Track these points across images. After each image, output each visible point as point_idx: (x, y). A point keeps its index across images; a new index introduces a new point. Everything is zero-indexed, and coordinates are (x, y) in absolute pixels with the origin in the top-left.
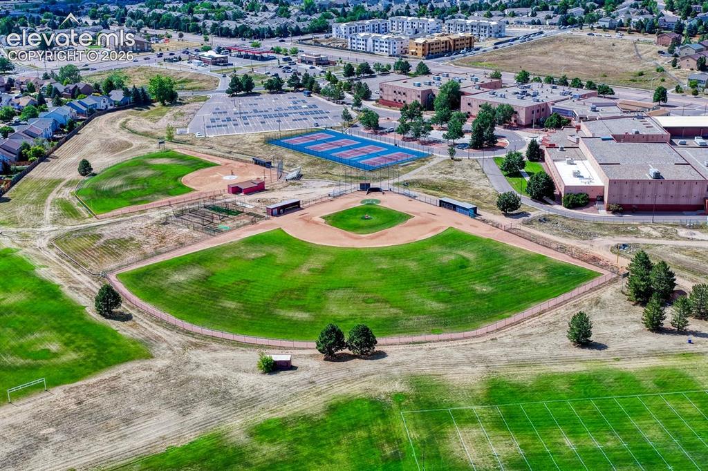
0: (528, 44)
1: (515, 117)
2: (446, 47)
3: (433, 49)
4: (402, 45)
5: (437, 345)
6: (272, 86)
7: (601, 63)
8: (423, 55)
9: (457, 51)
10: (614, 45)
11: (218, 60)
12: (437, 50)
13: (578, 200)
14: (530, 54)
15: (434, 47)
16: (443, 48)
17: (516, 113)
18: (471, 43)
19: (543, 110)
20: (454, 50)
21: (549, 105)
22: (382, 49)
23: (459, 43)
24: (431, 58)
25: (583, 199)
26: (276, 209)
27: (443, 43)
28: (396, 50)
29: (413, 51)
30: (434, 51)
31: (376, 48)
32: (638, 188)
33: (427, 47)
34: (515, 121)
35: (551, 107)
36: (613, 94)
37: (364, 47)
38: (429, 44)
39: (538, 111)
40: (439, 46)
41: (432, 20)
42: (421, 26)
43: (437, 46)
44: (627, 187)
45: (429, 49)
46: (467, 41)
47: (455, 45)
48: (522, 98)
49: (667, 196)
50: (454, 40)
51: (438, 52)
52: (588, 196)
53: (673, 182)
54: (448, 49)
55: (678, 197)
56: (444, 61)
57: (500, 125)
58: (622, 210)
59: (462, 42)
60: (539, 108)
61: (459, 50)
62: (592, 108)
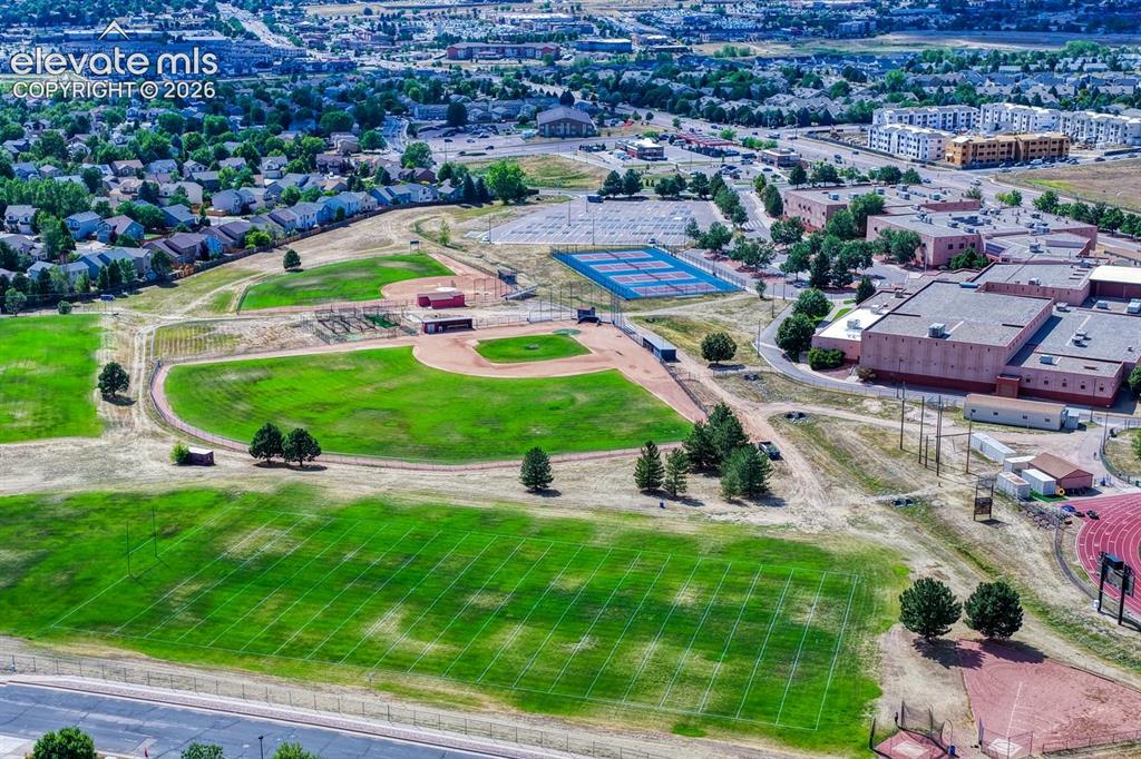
1: (923, 253)
2: (1010, 152)
3: (981, 154)
4: (939, 145)
5: (388, 470)
6: (664, 188)
8: (963, 162)
9: (1027, 160)
11: (648, 151)
12: (991, 157)
13: (827, 358)
15: (986, 150)
16: (1002, 153)
17: (924, 245)
18: (1061, 149)
19: (972, 245)
20: (1025, 158)
21: (984, 238)
22: (909, 150)
23: (1037, 147)
24: (974, 168)
25: (833, 357)
26: (433, 326)
27: (1003, 146)
28: (927, 153)
29: (950, 155)
30: (985, 157)
31: (902, 148)
32: (903, 349)
33: (971, 151)
34: (923, 259)
35: (985, 242)
37: (886, 145)
38: (975, 146)
39: (960, 246)
40: (995, 150)
41: (1046, 111)
42: (1025, 120)
43: (992, 150)
44: (887, 345)
45: (974, 154)
46: (1053, 146)
47: (1026, 151)
48: (954, 226)
49: (945, 364)
50: (1027, 143)
51: (993, 160)
52: (843, 354)
53: (954, 344)
54: (1012, 156)
55: (962, 368)
56: (987, 174)
57: (900, 263)
58: (874, 377)
59: (1043, 147)
60: (963, 242)
61: (1033, 158)
62: (1032, 247)
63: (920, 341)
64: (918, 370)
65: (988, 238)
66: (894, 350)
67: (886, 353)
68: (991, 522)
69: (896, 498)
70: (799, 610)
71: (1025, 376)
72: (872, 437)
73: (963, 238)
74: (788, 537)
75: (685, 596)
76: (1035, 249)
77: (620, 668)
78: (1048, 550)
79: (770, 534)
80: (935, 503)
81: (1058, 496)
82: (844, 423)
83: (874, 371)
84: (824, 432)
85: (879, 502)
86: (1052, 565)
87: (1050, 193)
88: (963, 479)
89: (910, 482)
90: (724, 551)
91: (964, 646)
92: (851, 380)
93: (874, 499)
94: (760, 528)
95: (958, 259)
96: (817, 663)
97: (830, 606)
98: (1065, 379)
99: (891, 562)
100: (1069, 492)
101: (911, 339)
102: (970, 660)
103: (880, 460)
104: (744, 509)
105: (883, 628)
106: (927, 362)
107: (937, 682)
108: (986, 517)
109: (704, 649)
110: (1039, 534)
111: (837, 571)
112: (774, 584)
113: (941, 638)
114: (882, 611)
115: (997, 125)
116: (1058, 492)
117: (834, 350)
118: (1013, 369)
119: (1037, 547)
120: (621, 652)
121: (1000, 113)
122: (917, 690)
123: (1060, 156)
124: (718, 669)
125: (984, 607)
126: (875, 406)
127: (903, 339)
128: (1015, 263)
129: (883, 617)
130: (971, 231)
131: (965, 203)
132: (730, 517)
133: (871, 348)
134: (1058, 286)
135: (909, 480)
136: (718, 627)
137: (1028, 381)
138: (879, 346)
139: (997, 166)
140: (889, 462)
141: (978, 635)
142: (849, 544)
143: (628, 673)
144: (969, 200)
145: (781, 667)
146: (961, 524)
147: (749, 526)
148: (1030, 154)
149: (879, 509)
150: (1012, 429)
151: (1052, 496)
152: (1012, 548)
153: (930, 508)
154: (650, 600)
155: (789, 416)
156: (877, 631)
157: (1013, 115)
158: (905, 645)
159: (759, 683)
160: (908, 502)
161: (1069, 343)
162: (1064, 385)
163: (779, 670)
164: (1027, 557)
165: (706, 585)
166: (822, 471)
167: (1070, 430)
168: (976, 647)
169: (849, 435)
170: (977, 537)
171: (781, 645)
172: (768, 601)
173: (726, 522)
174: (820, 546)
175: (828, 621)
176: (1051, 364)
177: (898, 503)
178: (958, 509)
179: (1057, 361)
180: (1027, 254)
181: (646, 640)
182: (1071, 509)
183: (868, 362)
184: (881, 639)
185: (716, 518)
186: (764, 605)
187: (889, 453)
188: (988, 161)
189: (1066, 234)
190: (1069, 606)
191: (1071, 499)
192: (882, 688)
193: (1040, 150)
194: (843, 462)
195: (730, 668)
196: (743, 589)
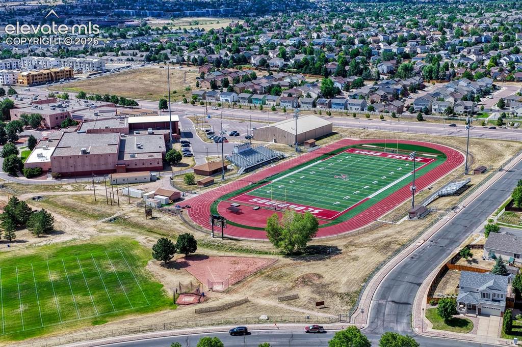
0: (115, 75)
1: (44, 122)
2: (48, 77)
3: (36, 79)
4: (13, 77)
7: (158, 86)
8: (28, 83)
9: (57, 80)
10: (173, 74)
12: (40, 80)
13: (34, 172)
14: (114, 81)
15: (38, 77)
16: (45, 78)
17: (44, 119)
18: (70, 74)
19: (66, 117)
20: (56, 79)
21: (70, 113)
23: (60, 74)
24: (34, 85)
25: (37, 171)
27: (45, 75)
28: (8, 81)
29: (21, 81)
30: (38, 80)
32: (71, 161)
33: (31, 78)
34: (45, 125)
35: (71, 114)
36: (138, 105)
38: (33, 76)
39: (61, 117)
40: (42, 77)
41: (53, 59)
42: (44, 63)
43: (40, 77)
44: (63, 161)
45: (33, 80)
46: (67, 73)
47: (56, 76)
48: (54, 109)
49: (91, 165)
50: (55, 73)
51: (42, 82)
52: (42, 169)
53: (94, 155)
54: (50, 79)
55: (99, 165)
56: (43, 87)
57: (34, 128)
58: (60, 176)
59: (62, 74)
60: (62, 115)
61: (59, 79)
62: (95, 114)
63: (79, 156)
64: (79, 169)
65: (72, 113)
66: (67, 163)
67: (63, 165)
68: (153, 218)
69: (109, 219)
70: (107, 268)
71: (127, 164)
72: (79, 199)
73: (62, 114)
74: (79, 243)
75: (53, 277)
76: (96, 114)
77: (47, 311)
78: (181, 222)
79: (69, 244)
80: (126, 217)
81: (171, 204)
82: (61, 197)
83: (60, 173)
84: (55, 202)
85: (103, 222)
86: (186, 227)
87: (82, 92)
88: (130, 206)
89: (110, 212)
90: (56, 255)
91: (179, 261)
92: (49, 179)
93: (100, 221)
94: (63, 243)
95: (64, 123)
96: (130, 283)
97: (118, 263)
98: (143, 162)
99: (129, 241)
100: (174, 201)
101: (74, 156)
102: (184, 265)
103: (90, 207)
104: (49, 238)
105: (145, 264)
106: (84, 165)
107: (179, 275)
108: (150, 217)
109: (79, 293)
110: (174, 218)
111: (110, 250)
112: (88, 262)
113: (171, 260)
114: (139, 259)
115: (35, 66)
116: (170, 202)
117: (37, 168)
118: (121, 162)
119: (176, 222)
120: (43, 305)
121: (31, 61)
122: (175, 280)
123: (70, 77)
124: (92, 298)
125: (184, 244)
126: (69, 187)
127: (70, 157)
128: (90, 121)
129: (142, 260)
130: (63, 111)
131: (50, 100)
132: (45, 243)
133: (56, 164)
134: (116, 127)
135: (109, 211)
136: (78, 284)
137: (128, 165)
138: (60, 162)
139: (45, 84)
140: (95, 207)
141: (184, 255)
142: (106, 239)
143: (54, 312)
144: (50, 98)
145: (118, 289)
146: (142, 222)
147: (57, 244)
148: (58, 78)
149: (105, 224)
150: (132, 185)
151: (169, 204)
152: (168, 225)
153: (125, 220)
154: (39, 283)
155: (34, 199)
156: (143, 266)
157: (38, 61)
158: (158, 267)
159: (114, 297)
160: (114, 219)
161: (135, 148)
162: (143, 164)
163: (117, 291)
164: (175, 227)
165: (59, 270)
166: (69, 216)
167: (155, 181)
168: (183, 260)
169: (68, 200)
170: (152, 225)
171: (111, 282)
172: (91, 268)
173: (45, 245)
174: (95, 243)
175: (121, 268)
176: (134, 157)
177: (111, 220)
178: (136, 217)
179: (136, 155)
180: (94, 117)
181: (51, 298)
182: (179, 207)
183: (56, 170)
184: (147, 267)
185: (39, 244)
186: (91, 270)
187: (92, 203)
188: (40, 82)
189: (105, 107)
190: (202, 238)
191: (176, 203)
192: (162, 283)
193: (62, 75)
194: (74, 211)
195: (96, 296)
196: (77, 267)
